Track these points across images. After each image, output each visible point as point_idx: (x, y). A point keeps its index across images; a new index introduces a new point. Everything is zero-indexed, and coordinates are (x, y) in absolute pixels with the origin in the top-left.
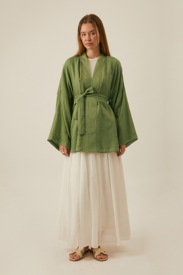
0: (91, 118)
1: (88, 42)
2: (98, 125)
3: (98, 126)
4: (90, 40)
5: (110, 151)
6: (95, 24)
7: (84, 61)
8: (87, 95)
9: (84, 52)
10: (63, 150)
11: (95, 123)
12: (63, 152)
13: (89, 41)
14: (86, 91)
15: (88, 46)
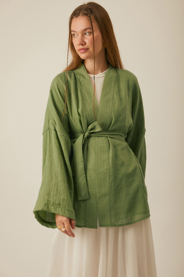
0: (100, 170)
1: (81, 47)
2: (112, 182)
3: (111, 184)
4: (83, 43)
5: (133, 221)
6: (92, 17)
7: (84, 79)
8: (92, 135)
9: (81, 64)
10: (62, 226)
11: (107, 179)
12: (63, 229)
13: (82, 45)
14: (90, 127)
15: (82, 53)
